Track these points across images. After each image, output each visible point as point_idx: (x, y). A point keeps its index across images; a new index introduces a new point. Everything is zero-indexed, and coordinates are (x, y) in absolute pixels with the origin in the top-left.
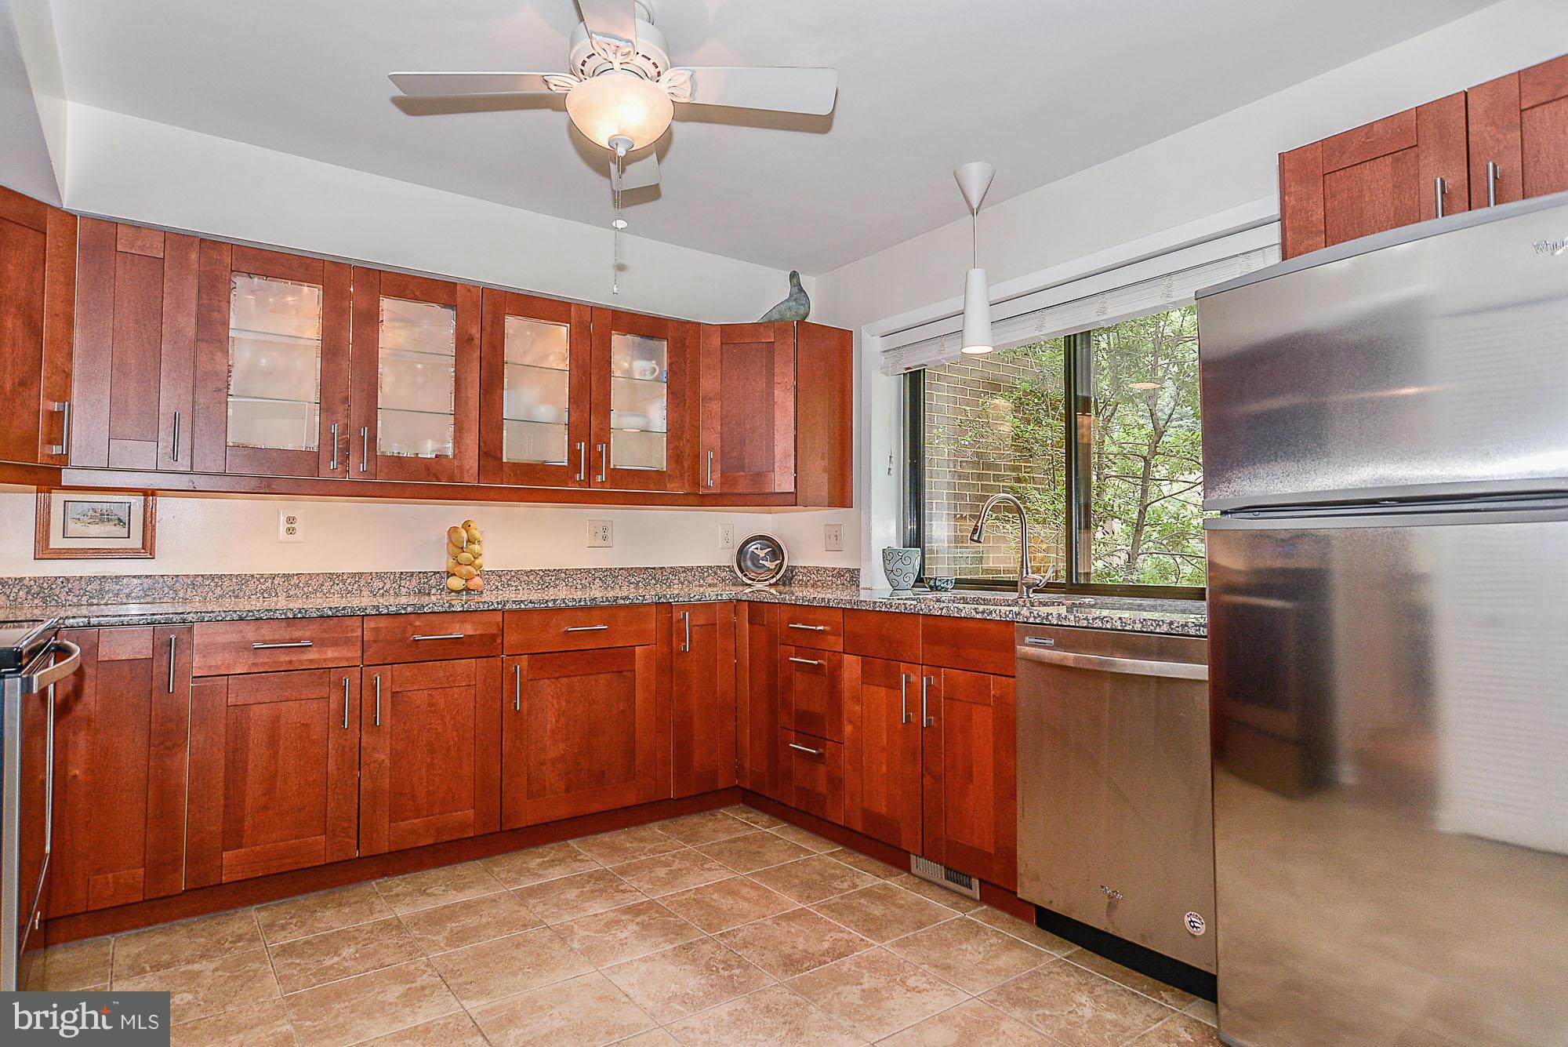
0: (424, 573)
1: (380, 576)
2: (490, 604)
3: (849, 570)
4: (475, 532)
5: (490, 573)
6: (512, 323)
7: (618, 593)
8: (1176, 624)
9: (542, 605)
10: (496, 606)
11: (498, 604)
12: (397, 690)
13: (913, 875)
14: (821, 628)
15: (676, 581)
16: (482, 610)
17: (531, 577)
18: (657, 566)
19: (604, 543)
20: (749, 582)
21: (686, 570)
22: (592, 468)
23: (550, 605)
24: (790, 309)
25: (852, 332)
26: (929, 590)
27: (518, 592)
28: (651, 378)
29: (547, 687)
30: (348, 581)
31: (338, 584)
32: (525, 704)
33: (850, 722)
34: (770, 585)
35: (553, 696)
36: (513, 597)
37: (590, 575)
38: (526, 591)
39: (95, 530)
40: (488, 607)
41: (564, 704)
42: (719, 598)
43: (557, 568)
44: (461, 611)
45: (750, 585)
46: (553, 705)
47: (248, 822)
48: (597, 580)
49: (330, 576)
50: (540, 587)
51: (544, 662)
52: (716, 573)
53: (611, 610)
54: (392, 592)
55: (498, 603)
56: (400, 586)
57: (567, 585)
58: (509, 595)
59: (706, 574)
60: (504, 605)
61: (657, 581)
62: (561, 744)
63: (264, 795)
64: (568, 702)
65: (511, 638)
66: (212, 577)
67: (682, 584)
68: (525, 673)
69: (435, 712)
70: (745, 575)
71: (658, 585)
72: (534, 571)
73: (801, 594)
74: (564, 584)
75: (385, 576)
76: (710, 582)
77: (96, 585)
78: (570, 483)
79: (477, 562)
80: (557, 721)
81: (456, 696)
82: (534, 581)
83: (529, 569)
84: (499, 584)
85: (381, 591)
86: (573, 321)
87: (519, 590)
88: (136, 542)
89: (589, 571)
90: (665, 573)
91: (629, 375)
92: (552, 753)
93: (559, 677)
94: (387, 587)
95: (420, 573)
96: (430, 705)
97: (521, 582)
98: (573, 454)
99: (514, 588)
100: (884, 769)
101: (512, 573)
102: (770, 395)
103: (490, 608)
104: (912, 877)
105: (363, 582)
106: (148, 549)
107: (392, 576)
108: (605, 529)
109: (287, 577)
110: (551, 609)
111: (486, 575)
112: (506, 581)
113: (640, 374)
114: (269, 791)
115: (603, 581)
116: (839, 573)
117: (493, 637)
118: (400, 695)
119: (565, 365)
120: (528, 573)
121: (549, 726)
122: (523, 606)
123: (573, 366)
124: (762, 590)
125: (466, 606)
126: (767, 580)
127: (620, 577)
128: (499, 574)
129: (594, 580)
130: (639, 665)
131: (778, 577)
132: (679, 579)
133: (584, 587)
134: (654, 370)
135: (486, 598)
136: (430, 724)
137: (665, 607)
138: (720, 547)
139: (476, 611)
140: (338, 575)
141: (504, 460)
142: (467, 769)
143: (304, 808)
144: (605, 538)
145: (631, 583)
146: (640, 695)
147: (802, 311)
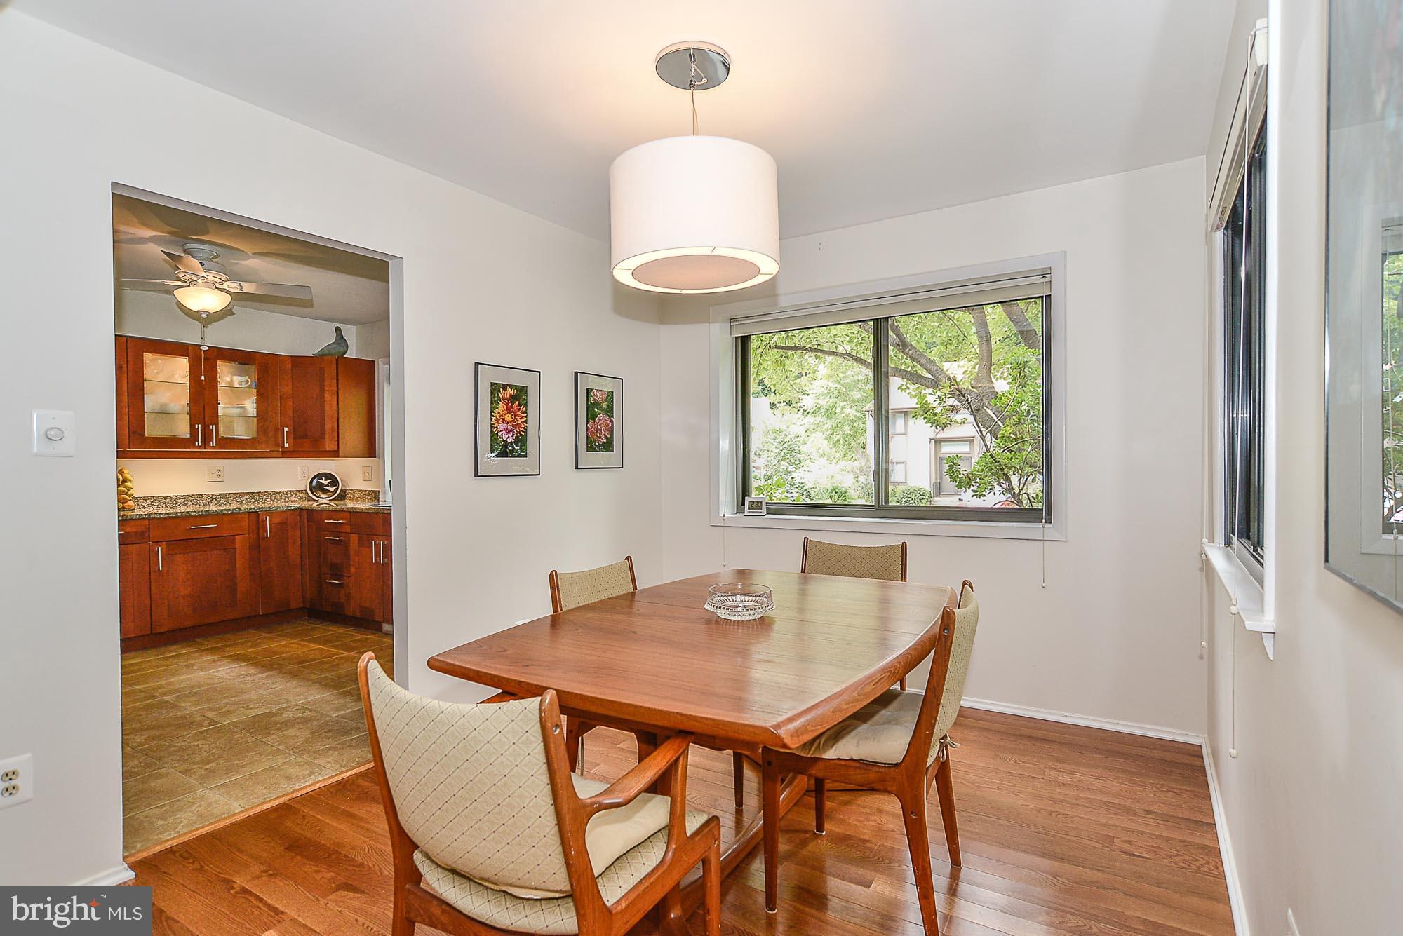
2: (141, 515)
3: (374, 491)
4: (127, 475)
5: (139, 499)
6: (148, 357)
7: (228, 507)
9: (175, 515)
14: (341, 521)
16: (135, 519)
17: (168, 500)
18: (255, 492)
19: (219, 479)
20: (317, 499)
21: (275, 493)
22: (207, 438)
23: (179, 515)
24: (334, 348)
25: (374, 361)
28: (245, 386)
29: (179, 558)
32: (166, 569)
33: (354, 566)
34: (330, 500)
35: (182, 563)
36: (156, 511)
37: (210, 498)
38: (164, 508)
40: (139, 517)
41: (190, 567)
42: (293, 508)
43: (187, 495)
45: (317, 501)
46: (183, 568)
48: (214, 500)
50: (173, 505)
51: (175, 545)
52: (295, 495)
53: (219, 516)
55: (145, 515)
58: (153, 510)
59: (289, 495)
60: (150, 516)
61: (256, 500)
62: (189, 588)
64: (192, 566)
65: (155, 533)
67: (273, 501)
68: (164, 550)
70: (315, 495)
71: (256, 502)
72: (170, 496)
73: (350, 505)
74: (191, 503)
76: (292, 499)
78: (191, 447)
79: (130, 493)
80: (186, 576)
82: (170, 502)
83: (166, 495)
86: (191, 355)
87: (159, 507)
89: (208, 496)
90: (261, 495)
91: (231, 384)
92: (183, 592)
93: (186, 553)
97: (161, 503)
98: (193, 431)
99: (156, 506)
101: (154, 498)
102: (322, 397)
108: (218, 472)
110: (179, 517)
111: (135, 499)
112: (150, 503)
113: (239, 384)
115: (217, 501)
116: (370, 493)
117: (143, 533)
119: (186, 380)
120: (165, 498)
121: (181, 579)
122: (162, 516)
123: (192, 381)
124: (324, 502)
126: (328, 498)
128: (145, 499)
129: (212, 500)
130: (238, 545)
131: (335, 496)
133: (205, 505)
134: (248, 381)
135: (136, 512)
137: (255, 515)
138: (298, 480)
139: (131, 519)
141: (146, 435)
144: (219, 476)
146: (239, 561)
147: (342, 350)
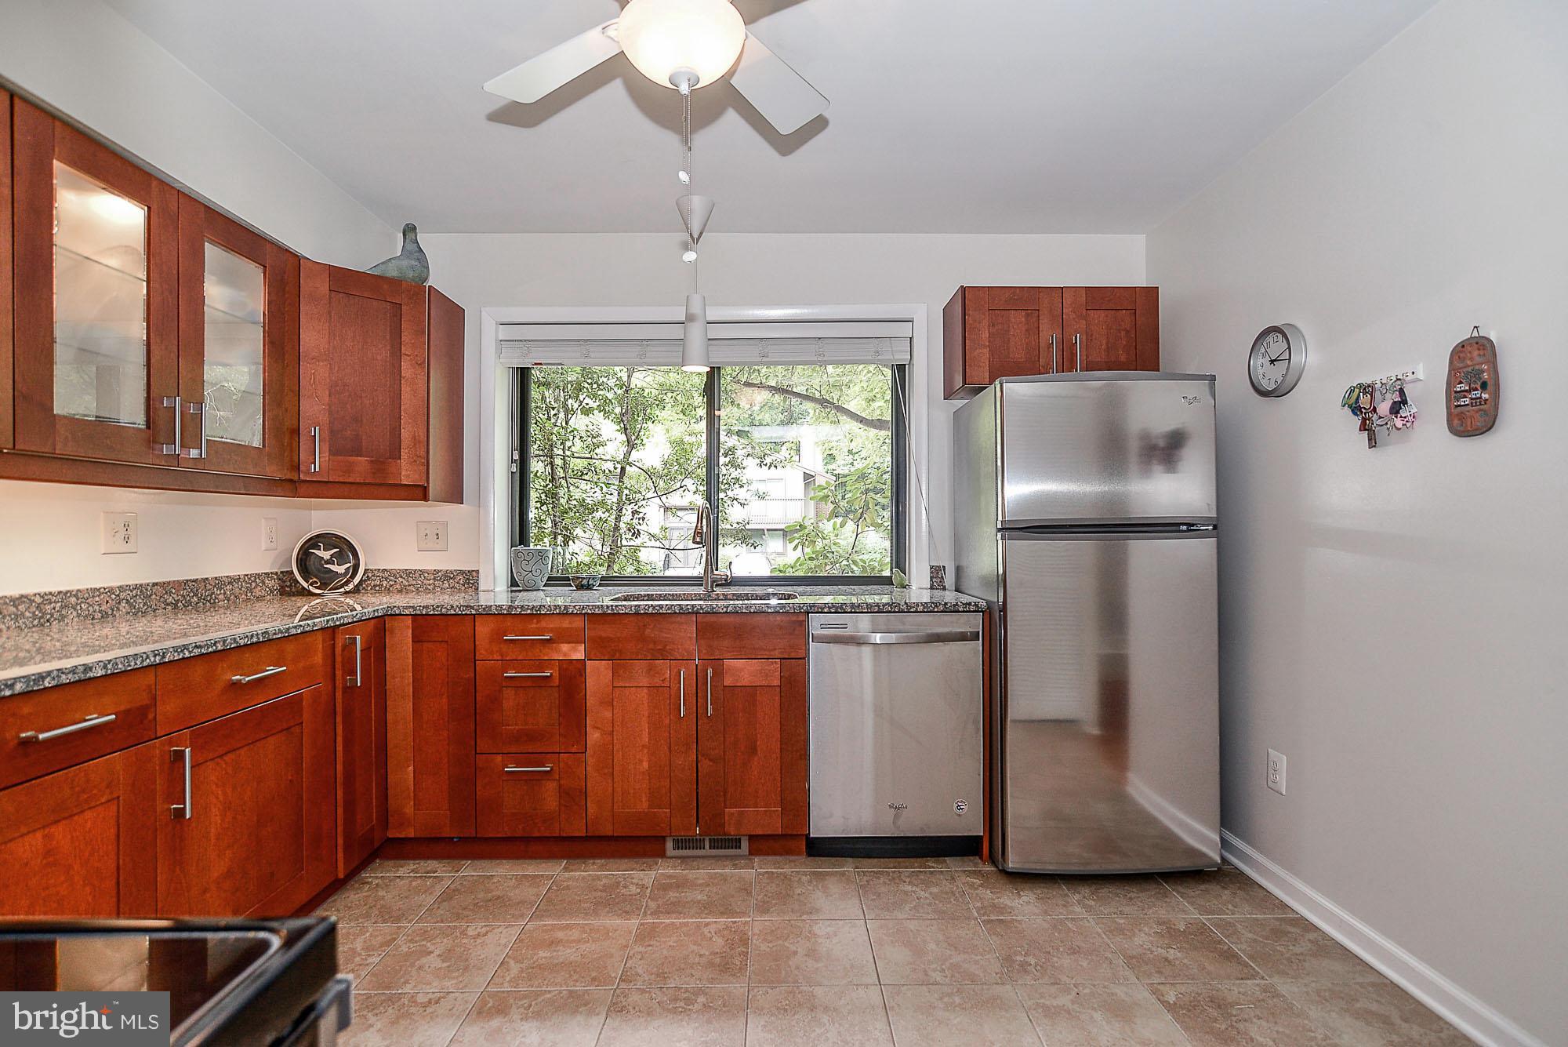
2: (144, 656)
3: (462, 572)
8: (949, 605)
9: (210, 650)
10: (152, 659)
11: (155, 656)
13: (669, 858)
14: (545, 637)
15: (221, 597)
17: (22, 607)
18: (199, 577)
19: (126, 547)
20: (318, 591)
21: (231, 580)
26: (575, 588)
33: (596, 728)
34: (346, 593)
35: (217, 785)
37: (112, 597)
40: (143, 661)
41: (229, 793)
42: (376, 614)
44: (102, 676)
45: (319, 595)
46: (217, 798)
48: (123, 604)
50: (36, 622)
52: (263, 583)
57: (79, 615)
60: (164, 657)
61: (199, 599)
62: (227, 853)
64: (235, 788)
65: (168, 708)
70: (313, 584)
71: (201, 604)
72: (26, 597)
74: (74, 613)
78: (152, 457)
80: (223, 820)
82: (28, 613)
90: (209, 587)
93: (223, 755)
97: (3, 617)
98: (156, 413)
100: (645, 765)
102: (395, 367)
103: (145, 664)
104: (669, 860)
108: (126, 526)
110: (214, 653)
115: (131, 604)
117: (142, 711)
120: (16, 601)
122: (187, 654)
123: (155, 274)
126: (342, 586)
127: (154, 596)
129: (119, 603)
130: (306, 715)
131: (354, 583)
132: (225, 593)
133: (105, 615)
138: (263, 549)
139: (125, 671)
141: (56, 410)
144: (127, 540)
145: (168, 605)
146: (307, 754)
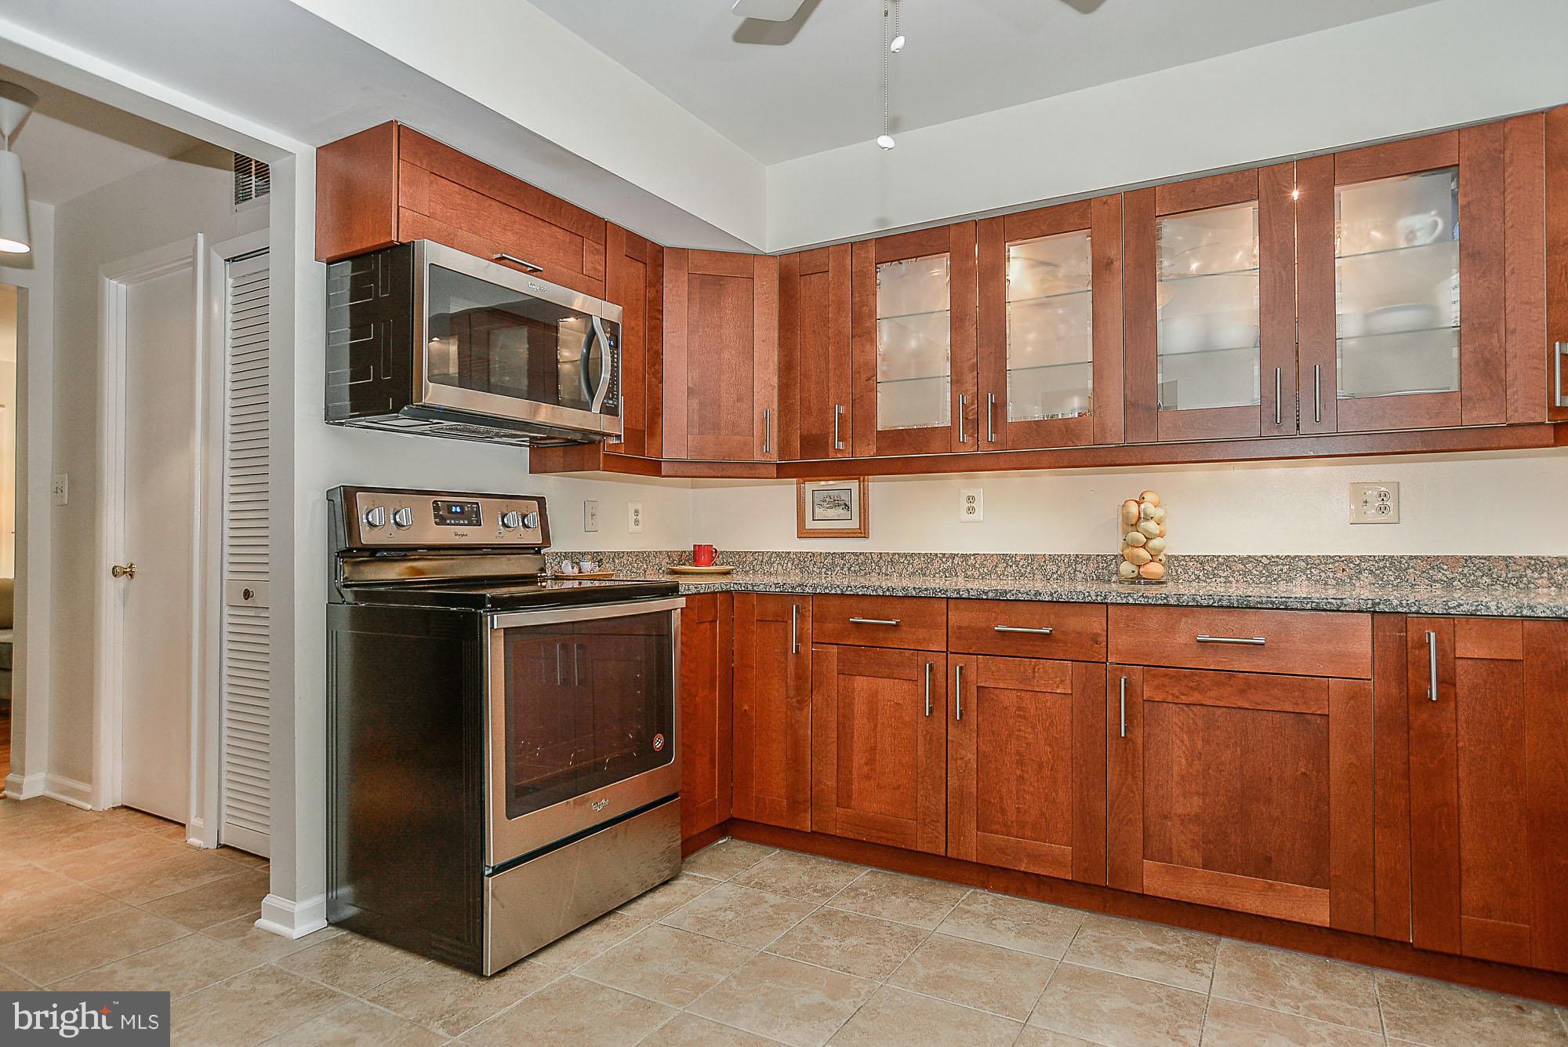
0: (1102, 556)
1: (1053, 558)
2: (1087, 594)
5: (1187, 559)
6: (1168, 228)
7: (1406, 594)
12: (982, 685)
16: (1076, 602)
17: (1250, 566)
19: (1381, 518)
27: (1228, 584)
28: (1429, 240)
29: (1173, 714)
30: (1021, 563)
31: (1011, 566)
32: (1140, 732)
35: (1182, 729)
37: (1352, 565)
38: (1244, 585)
39: (832, 513)
41: (1199, 744)
43: (1292, 555)
46: (1182, 741)
47: (855, 786)
48: (1366, 574)
49: (1004, 557)
50: (1263, 580)
54: (1066, 577)
56: (1075, 570)
57: (1308, 579)
61: (1495, 579)
62: (1195, 798)
63: (866, 764)
64: (1206, 742)
65: (1118, 642)
66: (905, 555)
68: (1137, 690)
69: (1024, 717)
72: (1253, 557)
74: (1304, 577)
75: (1059, 559)
77: (829, 560)
80: (1190, 765)
81: (1048, 704)
82: (1255, 572)
83: (1245, 555)
84: (1201, 574)
85: (1055, 576)
86: (1263, 193)
87: (1231, 582)
88: (854, 524)
89: (1352, 559)
92: (1182, 807)
94: (1062, 570)
95: (1098, 556)
96: (1019, 708)
97: (1233, 572)
98: (1268, 387)
99: (1222, 580)
101: (1220, 559)
103: (1087, 600)
105: (1036, 566)
106: (862, 532)
107: (1067, 560)
108: (1383, 496)
109: (965, 557)
112: (1210, 569)
114: (871, 761)
115: (1376, 576)
117: (1094, 638)
118: (987, 690)
119: (1253, 264)
120: (1243, 560)
121: (1176, 769)
123: (1265, 260)
125: (1055, 595)
127: (1412, 570)
129: (1360, 573)
134: (1433, 226)
136: (1020, 730)
137: (1392, 620)
139: (1069, 602)
140: (1011, 557)
142: (1063, 796)
143: (899, 787)
144: (1383, 510)
145: (1435, 581)
146: (1338, 758)
